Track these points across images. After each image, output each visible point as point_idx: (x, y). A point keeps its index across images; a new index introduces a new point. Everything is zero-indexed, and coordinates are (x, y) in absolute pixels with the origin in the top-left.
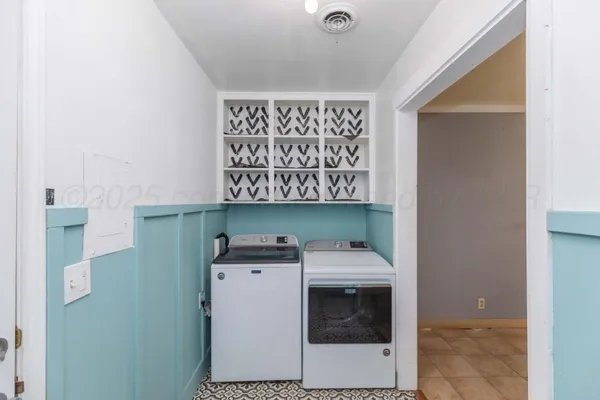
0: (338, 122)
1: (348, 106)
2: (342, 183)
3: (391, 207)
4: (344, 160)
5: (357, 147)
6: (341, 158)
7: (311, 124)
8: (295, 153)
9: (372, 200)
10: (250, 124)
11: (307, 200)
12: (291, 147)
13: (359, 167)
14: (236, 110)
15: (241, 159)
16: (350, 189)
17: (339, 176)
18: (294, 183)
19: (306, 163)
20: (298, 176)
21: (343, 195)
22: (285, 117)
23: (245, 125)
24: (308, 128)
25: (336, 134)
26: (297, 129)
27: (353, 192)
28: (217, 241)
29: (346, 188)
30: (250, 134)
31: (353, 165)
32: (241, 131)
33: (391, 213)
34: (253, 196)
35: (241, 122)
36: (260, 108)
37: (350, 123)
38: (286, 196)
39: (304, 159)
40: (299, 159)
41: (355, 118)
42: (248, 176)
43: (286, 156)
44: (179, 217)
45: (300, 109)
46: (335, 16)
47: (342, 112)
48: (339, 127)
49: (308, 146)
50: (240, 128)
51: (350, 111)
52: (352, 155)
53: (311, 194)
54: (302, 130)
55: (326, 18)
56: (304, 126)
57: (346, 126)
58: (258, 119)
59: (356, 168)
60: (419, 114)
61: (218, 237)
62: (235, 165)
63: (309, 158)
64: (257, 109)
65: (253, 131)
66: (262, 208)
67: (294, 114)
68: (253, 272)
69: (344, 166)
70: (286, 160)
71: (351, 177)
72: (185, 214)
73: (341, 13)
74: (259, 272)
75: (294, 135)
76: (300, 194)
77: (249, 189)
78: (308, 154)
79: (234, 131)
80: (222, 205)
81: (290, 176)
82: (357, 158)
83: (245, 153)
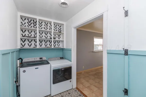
0: (56, 28)
1: (58, 24)
2: (56, 43)
3: (71, 49)
4: (57, 38)
5: (60, 35)
6: (56, 37)
7: (48, 27)
8: (44, 34)
9: (65, 47)
10: (29, 24)
11: (47, 47)
12: (42, 33)
13: (61, 39)
14: (24, 19)
15: (25, 34)
16: (58, 45)
17: (56, 41)
18: (43, 43)
19: (47, 38)
20: (45, 41)
21: (57, 46)
22: (41, 24)
23: (27, 24)
24: (47, 28)
25: (55, 31)
26: (44, 28)
27: (59, 45)
28: (18, 61)
29: (57, 44)
30: (29, 27)
31: (59, 39)
32: (25, 26)
33: (71, 50)
34: (30, 46)
35: (25, 23)
36: (32, 20)
37: (58, 28)
38: (41, 46)
39: (46, 36)
40: (45, 36)
41: (60, 27)
42: (28, 40)
43: (41, 35)
44: (10, 53)
45: (45, 23)
46: (64, 3)
47: (57, 25)
48: (56, 29)
49: (47, 33)
50: (25, 25)
51: (58, 25)
52: (59, 36)
53: (48, 46)
54: (46, 28)
55: (62, 3)
56: (46, 27)
57: (57, 29)
58: (31, 23)
59: (60, 40)
60: (77, 29)
61: (18, 59)
62: (23, 36)
63: (48, 36)
64: (31, 20)
65: (30, 27)
66: (35, 50)
67: (43, 24)
68: (36, 68)
69: (57, 39)
70: (41, 36)
71: (59, 42)
72: (12, 52)
73: (66, 3)
74: (38, 68)
75: (43, 29)
76: (45, 46)
77: (28, 44)
78: (47, 35)
79: (23, 26)
80: (19, 49)
81: (42, 41)
82: (60, 37)
83: (27, 33)
